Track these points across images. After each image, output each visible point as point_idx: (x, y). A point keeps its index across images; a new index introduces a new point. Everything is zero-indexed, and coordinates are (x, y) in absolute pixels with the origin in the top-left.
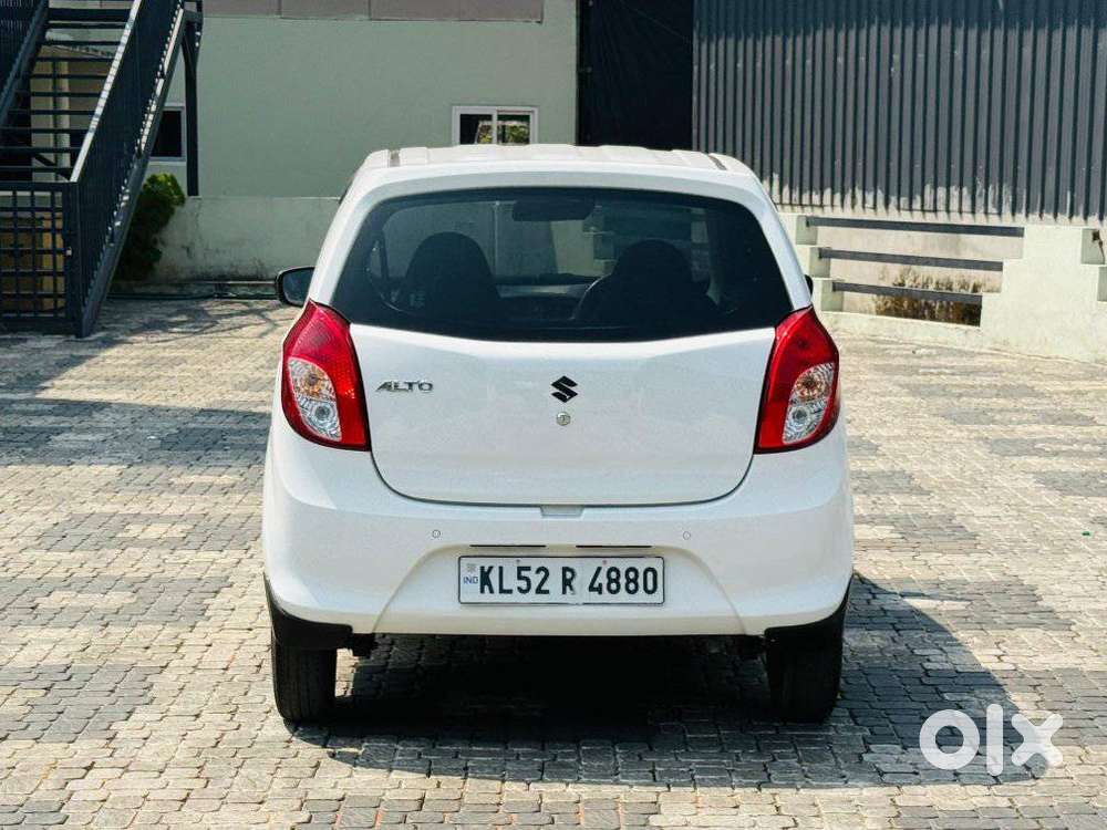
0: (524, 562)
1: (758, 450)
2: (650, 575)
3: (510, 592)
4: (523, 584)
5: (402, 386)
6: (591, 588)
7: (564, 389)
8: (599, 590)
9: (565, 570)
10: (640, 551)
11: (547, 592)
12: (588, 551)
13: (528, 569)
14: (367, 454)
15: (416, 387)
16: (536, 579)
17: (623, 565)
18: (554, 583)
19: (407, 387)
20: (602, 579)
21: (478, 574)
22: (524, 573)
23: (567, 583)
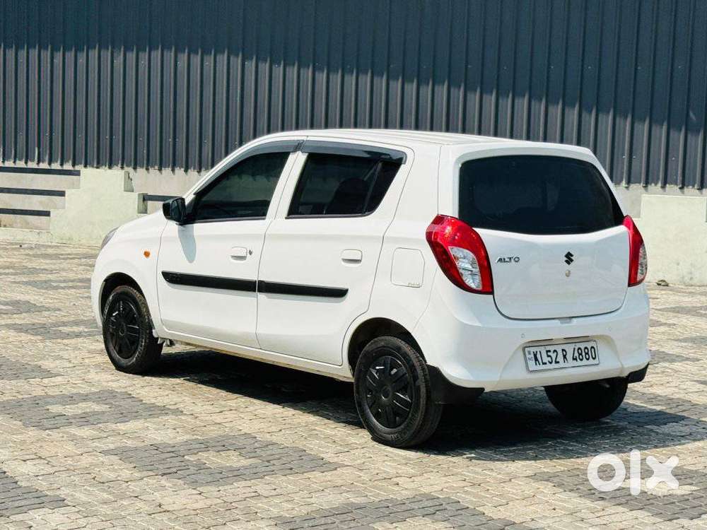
0: (548, 348)
1: (630, 285)
2: (593, 350)
3: (546, 363)
4: (549, 359)
5: (506, 260)
6: (574, 359)
7: (569, 258)
8: (576, 359)
9: (563, 350)
10: (586, 339)
11: (558, 362)
12: (569, 340)
13: (550, 351)
14: (492, 296)
15: (512, 260)
16: (554, 356)
17: (582, 346)
18: (560, 358)
19: (508, 260)
20: (576, 354)
21: (532, 356)
22: (549, 354)
23: (565, 357)
